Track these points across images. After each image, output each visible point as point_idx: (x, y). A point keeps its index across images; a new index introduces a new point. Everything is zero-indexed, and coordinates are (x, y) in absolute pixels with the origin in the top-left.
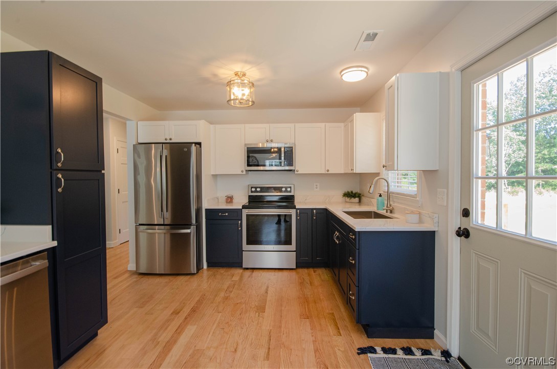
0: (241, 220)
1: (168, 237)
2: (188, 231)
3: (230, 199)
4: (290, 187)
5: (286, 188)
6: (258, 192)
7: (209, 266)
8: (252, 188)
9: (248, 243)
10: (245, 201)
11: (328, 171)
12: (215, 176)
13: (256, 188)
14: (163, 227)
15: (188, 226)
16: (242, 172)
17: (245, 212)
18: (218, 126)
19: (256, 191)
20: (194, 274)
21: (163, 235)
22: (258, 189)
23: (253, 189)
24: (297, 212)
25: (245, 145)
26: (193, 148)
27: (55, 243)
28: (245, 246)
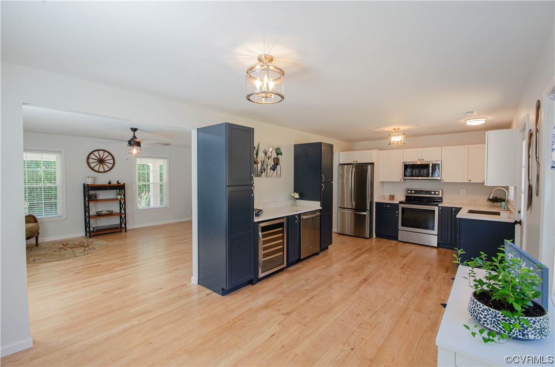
0: (398, 210)
1: (353, 216)
2: (365, 213)
3: (392, 197)
4: (439, 192)
5: (435, 192)
6: (413, 193)
7: (376, 236)
8: (408, 190)
9: (402, 225)
10: (403, 199)
11: (470, 181)
12: (383, 183)
13: (411, 191)
14: (350, 210)
15: (365, 210)
16: (401, 180)
17: (401, 206)
18: (385, 151)
19: (411, 193)
20: (368, 238)
21: (350, 214)
22: (413, 192)
23: (409, 192)
24: (439, 209)
25: (403, 163)
26: (369, 167)
27: (321, 208)
28: (400, 227)
